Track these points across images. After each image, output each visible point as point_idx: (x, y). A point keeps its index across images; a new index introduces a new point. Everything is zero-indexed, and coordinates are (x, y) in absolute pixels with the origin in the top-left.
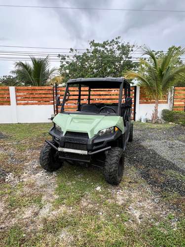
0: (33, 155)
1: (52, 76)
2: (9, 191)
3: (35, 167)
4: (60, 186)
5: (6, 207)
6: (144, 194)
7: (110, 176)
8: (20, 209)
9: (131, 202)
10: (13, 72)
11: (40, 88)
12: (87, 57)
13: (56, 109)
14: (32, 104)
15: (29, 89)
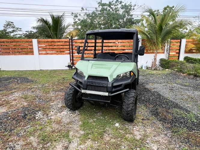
0: (57, 96)
1: (68, 31)
2: (40, 127)
3: (60, 106)
4: (84, 123)
5: (39, 142)
6: (157, 130)
7: (127, 114)
8: (52, 143)
9: (147, 136)
10: (34, 28)
11: (58, 40)
12: (96, 15)
13: (72, 58)
14: (52, 54)
15: (49, 41)
